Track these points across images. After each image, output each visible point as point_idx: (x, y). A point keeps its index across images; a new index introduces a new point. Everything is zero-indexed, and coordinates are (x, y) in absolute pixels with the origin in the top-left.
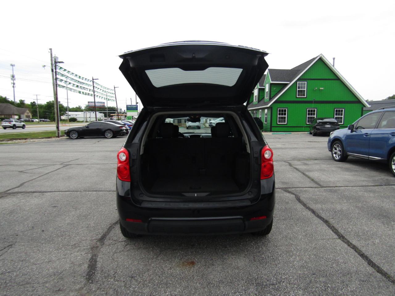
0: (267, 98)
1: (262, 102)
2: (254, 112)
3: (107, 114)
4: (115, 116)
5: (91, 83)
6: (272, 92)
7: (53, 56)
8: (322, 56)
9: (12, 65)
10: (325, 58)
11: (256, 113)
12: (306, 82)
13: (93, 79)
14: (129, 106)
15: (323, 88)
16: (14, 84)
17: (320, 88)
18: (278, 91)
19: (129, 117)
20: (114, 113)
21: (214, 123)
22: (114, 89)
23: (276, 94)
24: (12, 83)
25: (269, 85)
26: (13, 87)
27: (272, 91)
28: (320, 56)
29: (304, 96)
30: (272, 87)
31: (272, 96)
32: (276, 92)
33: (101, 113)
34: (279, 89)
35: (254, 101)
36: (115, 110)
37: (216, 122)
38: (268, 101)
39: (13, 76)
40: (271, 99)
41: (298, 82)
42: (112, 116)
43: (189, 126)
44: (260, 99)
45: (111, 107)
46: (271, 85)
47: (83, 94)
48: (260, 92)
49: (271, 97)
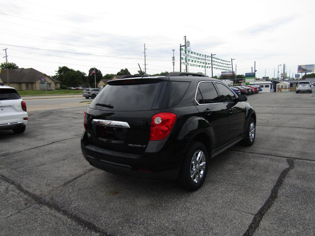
3: (236, 81)
4: (242, 82)
5: (210, 59)
7: (187, 41)
9: (173, 50)
13: (212, 55)
14: (247, 74)
16: (174, 63)
19: (247, 83)
20: (242, 80)
22: (231, 61)
24: (173, 63)
26: (174, 65)
33: (231, 80)
36: (242, 78)
39: (174, 58)
42: (241, 82)
43: (298, 90)
45: (240, 75)
47: (203, 67)
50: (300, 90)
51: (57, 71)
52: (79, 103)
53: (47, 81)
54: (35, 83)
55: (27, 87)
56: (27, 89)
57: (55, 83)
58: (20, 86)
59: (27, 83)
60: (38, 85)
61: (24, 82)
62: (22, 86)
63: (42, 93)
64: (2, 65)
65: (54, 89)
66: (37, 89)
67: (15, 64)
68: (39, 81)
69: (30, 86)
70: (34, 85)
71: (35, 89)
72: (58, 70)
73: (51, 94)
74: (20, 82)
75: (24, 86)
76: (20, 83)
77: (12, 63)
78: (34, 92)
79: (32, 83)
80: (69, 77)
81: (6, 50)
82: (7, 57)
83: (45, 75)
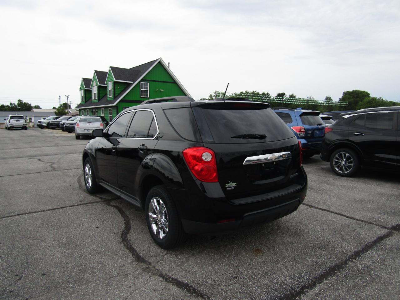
0: (110, 96)
1: (103, 100)
2: (94, 110)
6: (116, 91)
8: (161, 60)
10: (164, 62)
11: (97, 111)
12: (148, 83)
15: (163, 90)
17: (161, 90)
18: (122, 90)
21: (45, 123)
23: (120, 93)
25: (113, 83)
27: (116, 89)
28: (160, 59)
29: (147, 96)
30: (116, 86)
31: (116, 94)
32: (121, 91)
34: (123, 88)
35: (93, 98)
37: (47, 121)
38: (113, 99)
40: (115, 97)
41: (141, 83)
43: (11, 126)
44: (101, 97)
46: (115, 83)
48: (100, 90)
49: (116, 96)
50: (14, 126)
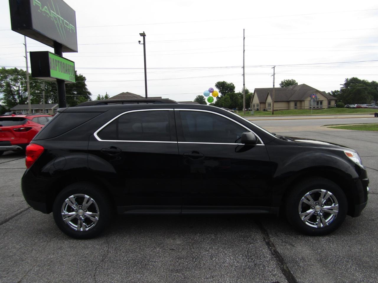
51: (342, 85)
52: (321, 126)
53: (319, 98)
54: (304, 101)
55: (296, 105)
56: (296, 108)
57: (328, 100)
58: (289, 105)
59: (296, 102)
60: (307, 104)
61: (292, 100)
62: (290, 104)
63: (307, 112)
64: (282, 83)
65: (326, 107)
66: (306, 108)
67: (295, 81)
68: (309, 99)
69: (298, 104)
70: (303, 103)
71: (303, 108)
72: (345, 83)
73: (318, 113)
74: (289, 100)
75: (292, 104)
76: (288, 102)
77: (292, 80)
78: (300, 111)
79: (301, 101)
80: (352, 91)
81: (274, 67)
82: (275, 75)
83: (317, 91)
